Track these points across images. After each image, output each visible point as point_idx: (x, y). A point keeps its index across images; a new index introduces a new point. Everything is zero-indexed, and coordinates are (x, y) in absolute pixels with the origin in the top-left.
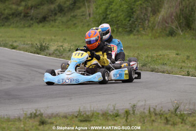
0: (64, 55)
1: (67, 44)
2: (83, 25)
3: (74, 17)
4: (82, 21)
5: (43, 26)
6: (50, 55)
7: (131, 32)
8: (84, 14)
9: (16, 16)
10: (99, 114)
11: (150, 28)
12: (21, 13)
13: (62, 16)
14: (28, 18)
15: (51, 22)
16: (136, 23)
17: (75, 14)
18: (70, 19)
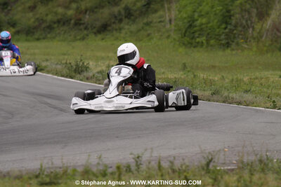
2: (161, 36)
3: (148, 24)
4: (159, 31)
5: (103, 39)
6: (87, 79)
7: (228, 45)
8: (162, 19)
9: (64, 24)
11: (254, 39)
12: (71, 20)
13: (130, 23)
14: (82, 27)
15: (114, 32)
16: (235, 32)
17: (150, 20)
18: (143, 28)
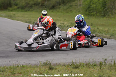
0: (64, 29)
1: (66, 22)
2: (76, 11)
3: (71, 6)
4: (75, 9)
5: (52, 12)
7: (104, 16)
8: (77, 4)
9: (37, 5)
10: (84, 64)
11: (115, 13)
12: (39, 4)
13: (64, 6)
14: (44, 6)
15: (57, 9)
16: (108, 10)
17: (72, 4)
18: (69, 8)
